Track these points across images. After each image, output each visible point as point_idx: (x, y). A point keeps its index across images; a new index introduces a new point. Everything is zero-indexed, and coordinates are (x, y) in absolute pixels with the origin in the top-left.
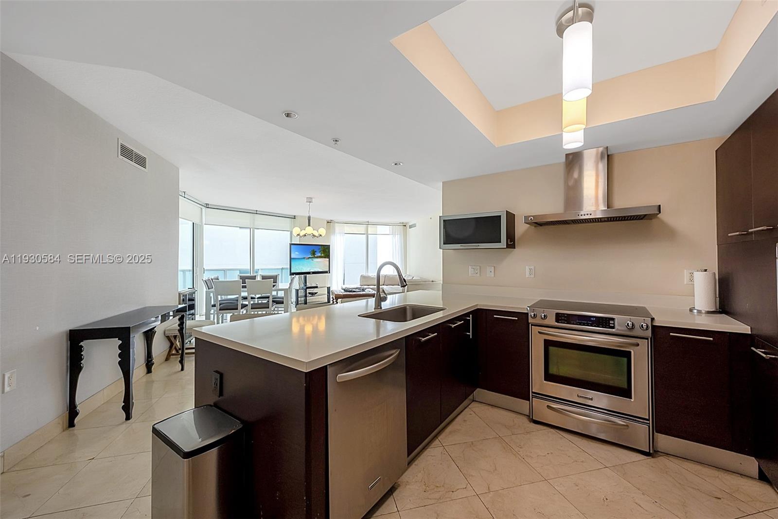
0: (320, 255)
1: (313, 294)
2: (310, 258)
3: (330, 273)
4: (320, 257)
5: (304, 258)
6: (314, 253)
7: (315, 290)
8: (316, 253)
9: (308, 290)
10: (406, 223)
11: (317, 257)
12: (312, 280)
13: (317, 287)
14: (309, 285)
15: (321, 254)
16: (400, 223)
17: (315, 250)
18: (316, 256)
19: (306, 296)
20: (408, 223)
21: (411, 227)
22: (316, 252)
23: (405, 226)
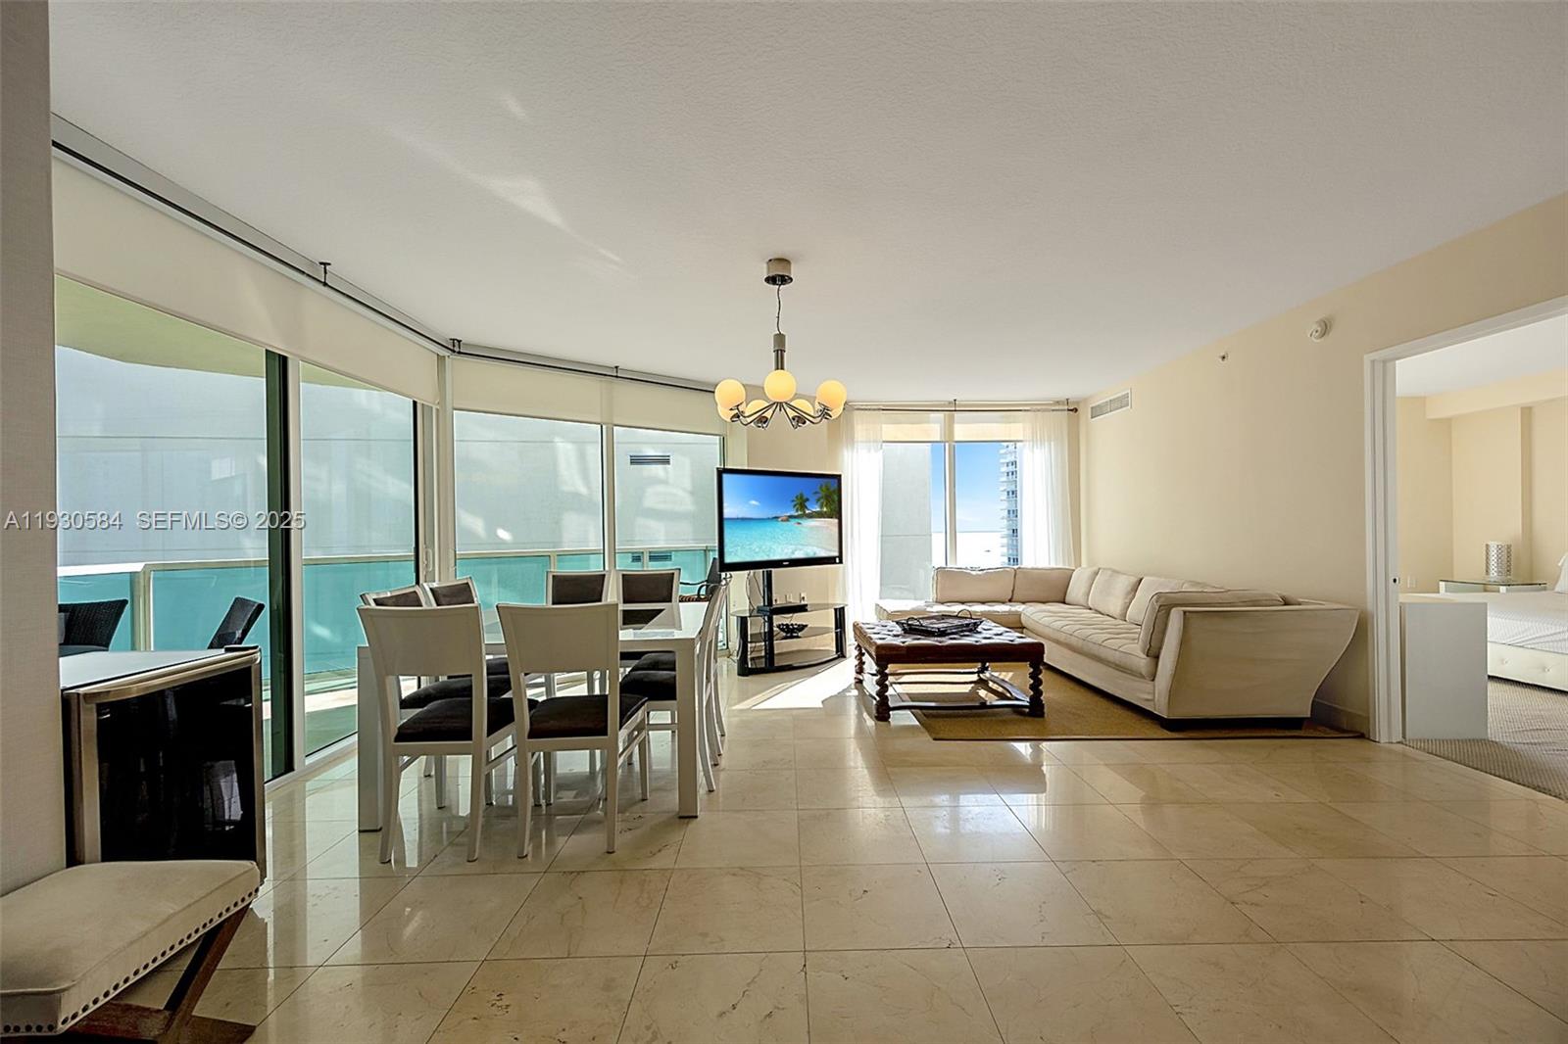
0: (818, 509)
1: (791, 632)
2: (791, 517)
3: (841, 562)
4: (820, 515)
5: (777, 518)
6: (802, 504)
7: (796, 619)
8: (807, 504)
9: (778, 620)
10: (1078, 403)
11: (811, 516)
12: (788, 587)
13: (802, 608)
14: (779, 600)
15: (822, 507)
16: (1058, 403)
17: (805, 497)
18: (807, 512)
19: (769, 637)
20: (1085, 400)
21: (1096, 412)
22: (807, 500)
23: (1076, 410)
